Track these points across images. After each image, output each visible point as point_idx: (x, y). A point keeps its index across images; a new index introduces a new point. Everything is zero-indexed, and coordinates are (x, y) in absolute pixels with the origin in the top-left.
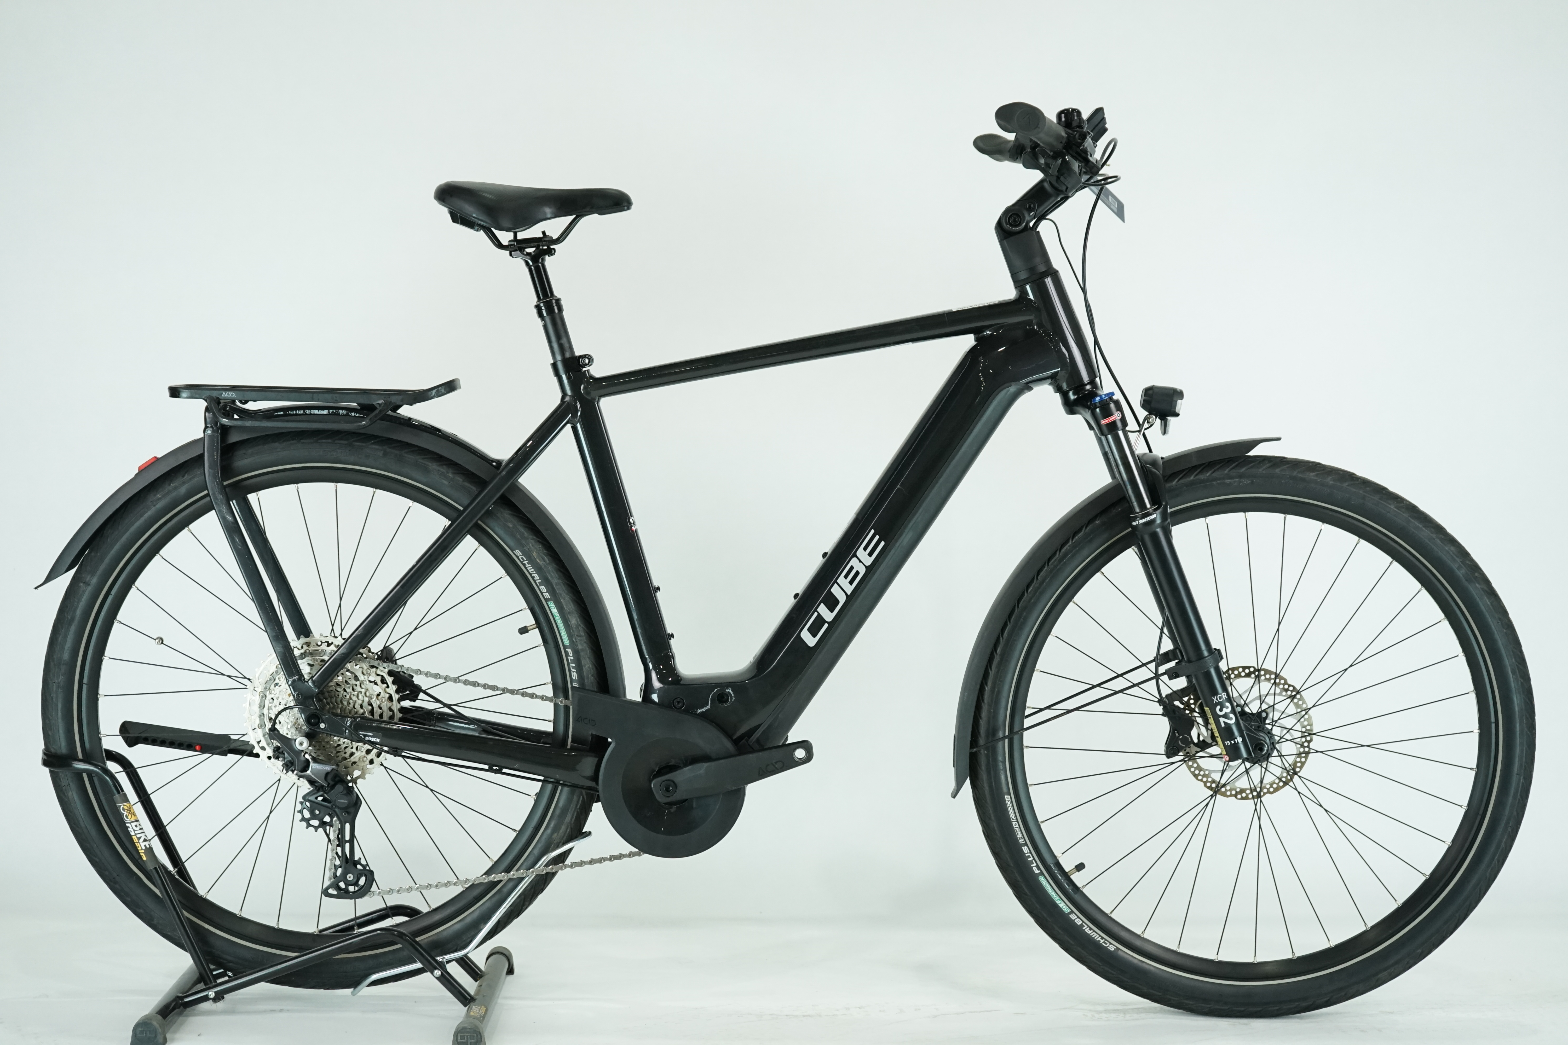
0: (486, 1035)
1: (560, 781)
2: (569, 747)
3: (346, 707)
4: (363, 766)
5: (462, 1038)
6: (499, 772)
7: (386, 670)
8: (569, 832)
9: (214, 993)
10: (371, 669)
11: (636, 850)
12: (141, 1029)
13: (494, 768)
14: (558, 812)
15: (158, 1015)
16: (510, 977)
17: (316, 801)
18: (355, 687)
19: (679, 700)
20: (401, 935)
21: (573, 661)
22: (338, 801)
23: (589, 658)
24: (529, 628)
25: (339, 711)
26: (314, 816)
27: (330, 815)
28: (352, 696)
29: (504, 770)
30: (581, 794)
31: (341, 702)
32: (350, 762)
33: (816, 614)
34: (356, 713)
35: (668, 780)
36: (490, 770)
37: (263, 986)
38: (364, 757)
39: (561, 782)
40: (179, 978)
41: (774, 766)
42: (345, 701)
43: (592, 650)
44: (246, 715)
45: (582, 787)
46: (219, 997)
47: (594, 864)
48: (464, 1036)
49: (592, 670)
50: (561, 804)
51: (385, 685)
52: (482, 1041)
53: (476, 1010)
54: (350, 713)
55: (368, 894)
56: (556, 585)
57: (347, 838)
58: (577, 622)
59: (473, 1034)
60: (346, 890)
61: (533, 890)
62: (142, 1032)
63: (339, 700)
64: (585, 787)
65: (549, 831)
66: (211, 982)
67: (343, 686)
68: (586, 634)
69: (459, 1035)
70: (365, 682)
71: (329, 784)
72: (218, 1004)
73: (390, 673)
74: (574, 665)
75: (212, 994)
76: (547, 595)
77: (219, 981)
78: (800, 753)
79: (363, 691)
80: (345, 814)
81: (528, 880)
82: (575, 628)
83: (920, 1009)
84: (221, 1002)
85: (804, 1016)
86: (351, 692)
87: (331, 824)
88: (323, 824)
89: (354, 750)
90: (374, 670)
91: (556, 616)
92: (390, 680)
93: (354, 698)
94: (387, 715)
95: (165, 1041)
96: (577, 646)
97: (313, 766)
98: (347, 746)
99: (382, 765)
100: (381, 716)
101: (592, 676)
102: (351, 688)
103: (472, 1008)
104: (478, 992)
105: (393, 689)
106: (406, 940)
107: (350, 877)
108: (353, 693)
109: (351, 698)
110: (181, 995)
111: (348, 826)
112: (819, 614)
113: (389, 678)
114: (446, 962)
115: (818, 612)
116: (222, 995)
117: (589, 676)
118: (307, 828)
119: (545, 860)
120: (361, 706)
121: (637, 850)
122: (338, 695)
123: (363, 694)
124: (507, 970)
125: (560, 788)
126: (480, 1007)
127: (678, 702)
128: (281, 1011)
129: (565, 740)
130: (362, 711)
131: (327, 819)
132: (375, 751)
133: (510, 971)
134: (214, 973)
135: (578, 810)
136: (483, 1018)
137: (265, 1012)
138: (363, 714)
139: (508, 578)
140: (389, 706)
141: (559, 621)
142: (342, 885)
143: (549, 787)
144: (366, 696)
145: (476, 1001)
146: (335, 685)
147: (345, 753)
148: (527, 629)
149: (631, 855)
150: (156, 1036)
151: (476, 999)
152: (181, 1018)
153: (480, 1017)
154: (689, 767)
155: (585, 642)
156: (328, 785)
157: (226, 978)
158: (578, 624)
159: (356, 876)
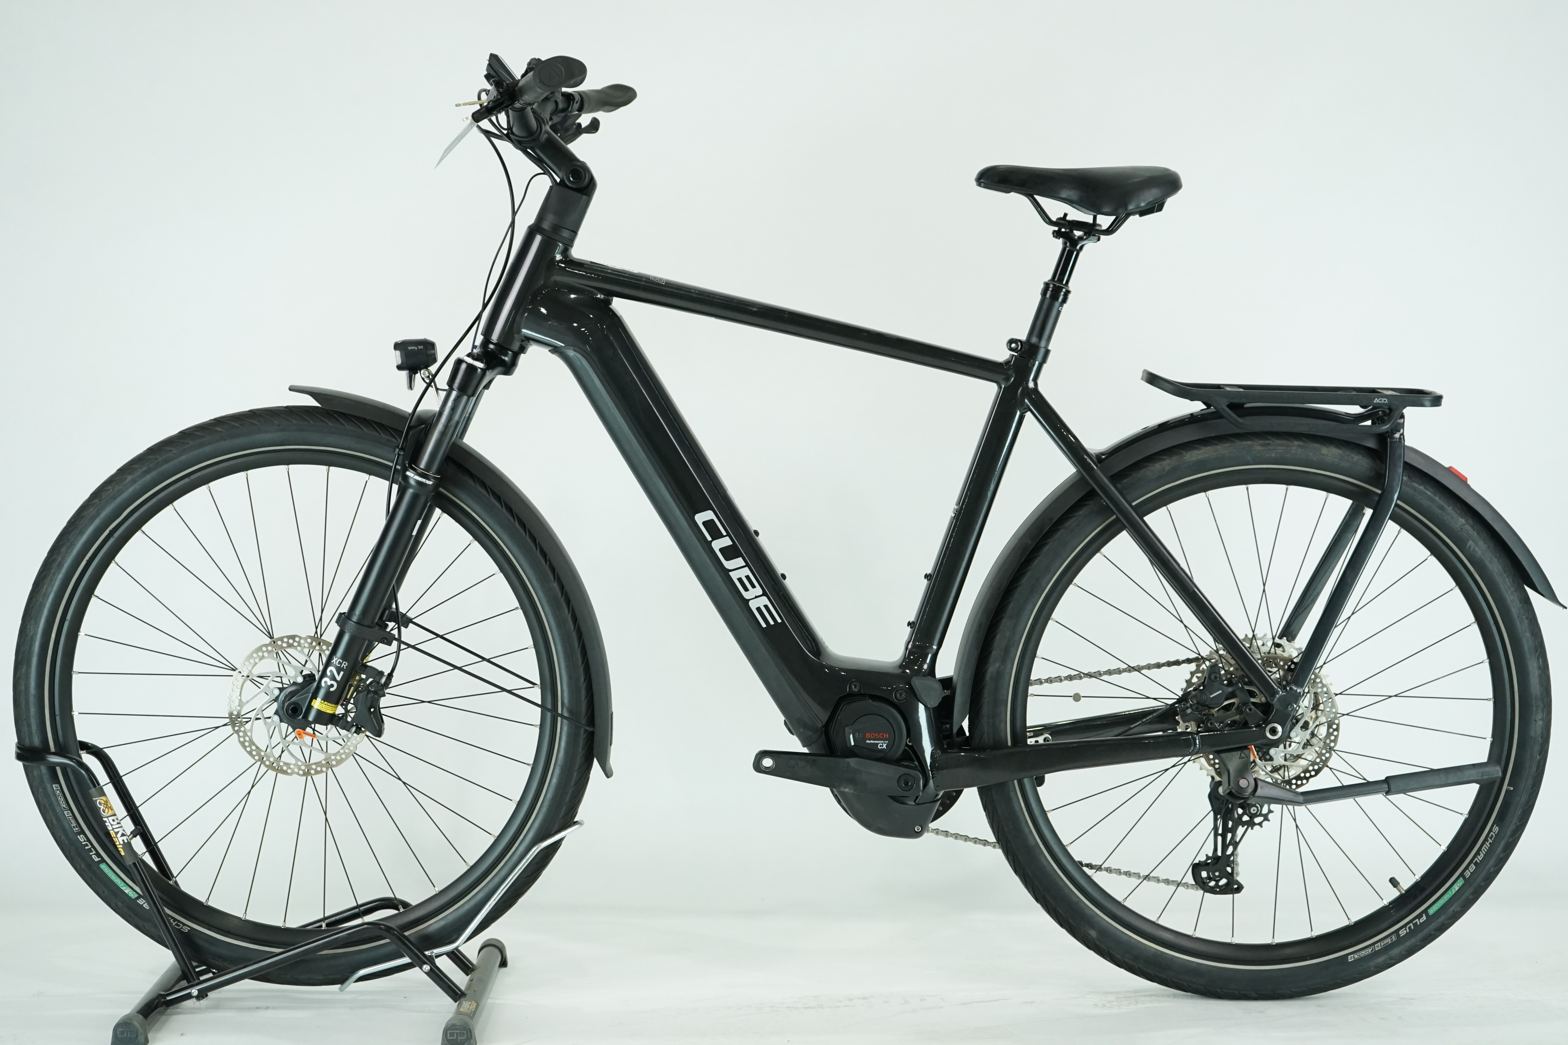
0: (477, 1032)
5: (452, 1034)
9: (197, 991)
12: (121, 1029)
15: (139, 1015)
16: (503, 970)
20: (389, 929)
37: (247, 984)
40: (162, 976)
46: (202, 995)
48: (453, 1033)
52: (472, 1037)
53: (467, 1005)
59: (463, 1031)
62: (122, 1033)
66: (194, 980)
69: (449, 1032)
72: (201, 1001)
75: (195, 992)
77: (202, 978)
83: (925, 1000)
84: (205, 999)
85: (805, 1008)
95: (147, 1041)
103: (462, 1003)
104: (469, 986)
106: (394, 935)
110: (163, 993)
114: (435, 956)
116: (205, 993)
124: (500, 963)
126: (470, 1003)
128: (267, 1008)
133: (504, 964)
134: (197, 970)
136: (473, 1015)
137: (250, 1009)
145: (467, 996)
150: (137, 1036)
151: (466, 994)
152: (163, 1018)
153: (471, 1013)
157: (211, 975)
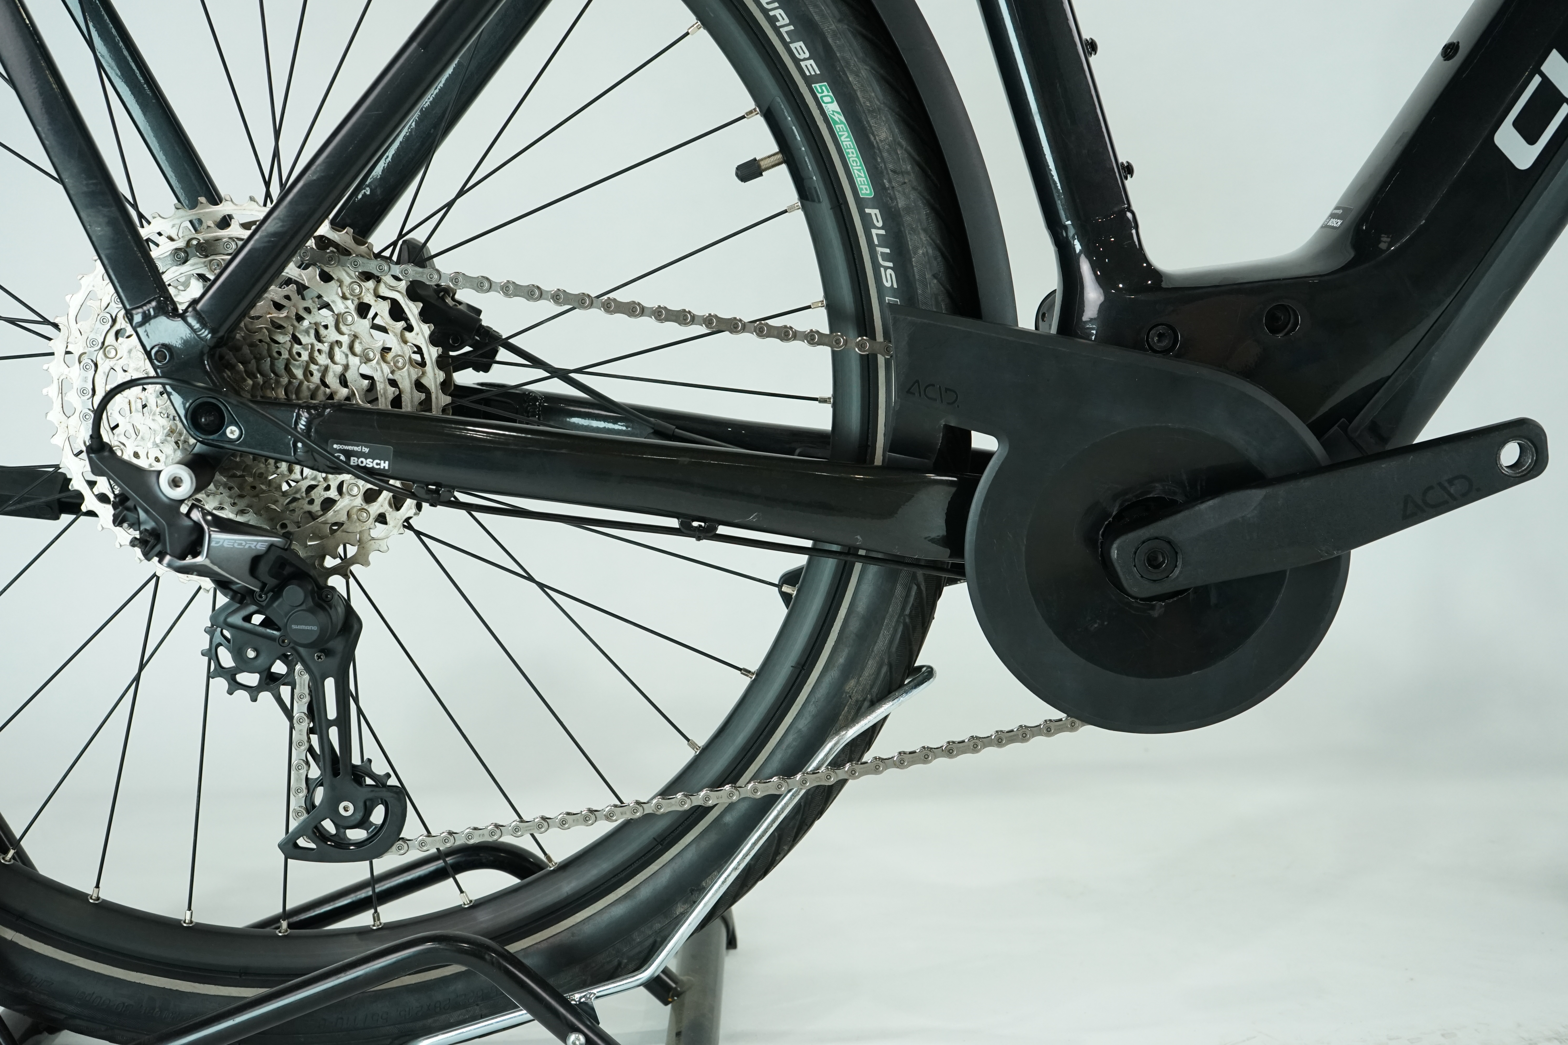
1: (858, 549)
2: (878, 460)
3: (301, 383)
4: (360, 532)
6: (708, 533)
7: (403, 285)
8: (886, 673)
10: (362, 284)
11: (1057, 715)
13: (695, 524)
14: (855, 625)
17: (246, 625)
18: (322, 331)
19: (1161, 329)
21: (882, 239)
22: (294, 627)
23: (925, 230)
24: (763, 164)
25: (282, 394)
26: (243, 664)
27: (284, 658)
28: (316, 354)
29: (722, 530)
30: (914, 577)
31: (287, 368)
32: (325, 523)
33: (1537, 80)
34: (331, 397)
35: (1157, 538)
36: (684, 531)
38: (362, 509)
39: (862, 552)
41: (1444, 488)
42: (298, 367)
43: (933, 208)
44: (55, 415)
45: (916, 564)
47: (957, 755)
49: (935, 263)
50: (862, 607)
51: (402, 324)
54: (313, 397)
55: (394, 848)
56: (835, 35)
57: (332, 713)
58: (892, 132)
60: (336, 839)
61: (799, 817)
63: (280, 365)
64: (922, 563)
65: (834, 674)
67: (290, 330)
68: (917, 168)
70: (350, 319)
71: (264, 585)
73: (414, 291)
74: (888, 251)
76: (811, 67)
78: (1510, 454)
79: (345, 340)
80: (319, 657)
81: (791, 799)
82: (888, 151)
86: (312, 345)
87: (288, 680)
88: (270, 681)
89: (333, 493)
90: (371, 284)
91: (836, 123)
92: (412, 310)
93: (323, 360)
94: (412, 401)
96: (893, 198)
97: (219, 539)
98: (313, 483)
99: (410, 527)
100: (397, 401)
101: (935, 276)
102: (312, 332)
105: (422, 332)
107: (346, 809)
108: (318, 346)
109: (312, 360)
111: (330, 684)
112: (1546, 81)
113: (411, 304)
115: (1542, 75)
117: (928, 276)
118: (230, 692)
119: (831, 749)
120: (344, 382)
121: (1062, 716)
122: (279, 353)
123: (345, 348)
125: (858, 566)
127: (1160, 336)
129: (867, 446)
130: (344, 392)
131: (279, 668)
132: (386, 495)
135: (907, 620)
138: (348, 398)
139: (704, 33)
140: (414, 377)
141: (846, 134)
142: (329, 825)
143: (829, 565)
144: (354, 354)
146: (270, 326)
147: (311, 502)
148: (759, 166)
149: (1049, 728)
154: (1211, 503)
155: (914, 189)
156: (262, 589)
158: (894, 140)
159: (361, 805)
